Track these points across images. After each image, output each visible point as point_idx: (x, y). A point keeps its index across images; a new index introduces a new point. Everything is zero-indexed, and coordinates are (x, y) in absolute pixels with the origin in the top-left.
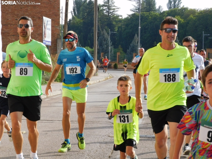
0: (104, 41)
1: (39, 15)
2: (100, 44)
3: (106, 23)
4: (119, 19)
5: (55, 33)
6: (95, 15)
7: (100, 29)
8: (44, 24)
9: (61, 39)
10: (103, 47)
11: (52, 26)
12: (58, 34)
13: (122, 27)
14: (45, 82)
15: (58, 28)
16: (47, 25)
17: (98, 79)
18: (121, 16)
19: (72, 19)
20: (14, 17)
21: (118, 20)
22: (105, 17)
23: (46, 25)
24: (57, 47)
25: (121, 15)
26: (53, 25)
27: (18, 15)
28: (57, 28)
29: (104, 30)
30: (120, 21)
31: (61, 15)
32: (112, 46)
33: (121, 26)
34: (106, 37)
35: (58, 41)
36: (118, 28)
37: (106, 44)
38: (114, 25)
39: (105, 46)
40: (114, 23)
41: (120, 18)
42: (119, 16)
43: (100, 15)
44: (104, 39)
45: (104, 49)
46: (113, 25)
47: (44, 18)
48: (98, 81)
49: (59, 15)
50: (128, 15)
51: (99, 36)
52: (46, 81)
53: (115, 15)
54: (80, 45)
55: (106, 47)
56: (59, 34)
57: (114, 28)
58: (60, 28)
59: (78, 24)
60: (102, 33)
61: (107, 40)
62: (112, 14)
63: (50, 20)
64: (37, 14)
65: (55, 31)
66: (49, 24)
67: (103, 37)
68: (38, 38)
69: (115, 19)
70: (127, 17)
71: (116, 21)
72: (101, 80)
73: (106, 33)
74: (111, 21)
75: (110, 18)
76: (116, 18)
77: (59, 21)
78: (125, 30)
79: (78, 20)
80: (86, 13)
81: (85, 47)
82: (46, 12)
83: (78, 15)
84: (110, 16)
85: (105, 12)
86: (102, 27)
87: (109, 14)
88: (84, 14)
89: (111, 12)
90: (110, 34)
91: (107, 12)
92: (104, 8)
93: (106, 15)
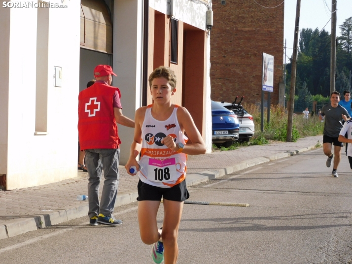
3: (344, 62)
5: (278, 76)
8: (265, 62)
9: (283, 83)
11: (275, 66)
12: (280, 77)
14: (266, 141)
15: (281, 69)
20: (221, 53)
22: (343, 54)
23: (266, 64)
24: (278, 95)
27: (226, 50)
28: (279, 68)
31: (284, 51)
34: (344, 81)
35: (280, 86)
47: (265, 54)
49: (282, 51)
52: (267, 139)
54: (309, 92)
56: (282, 77)
58: (283, 68)
59: (306, 64)
60: (339, 76)
61: (346, 86)
63: (273, 57)
64: (252, 50)
65: (276, 72)
66: (271, 63)
73: (345, 76)
75: (350, 55)
77: (282, 59)
80: (317, 47)
81: (315, 95)
82: (264, 46)
83: (306, 50)
84: (351, 52)
85: (343, 47)
86: (339, 69)
87: (348, 49)
88: (315, 49)
89: (351, 48)
90: (350, 77)
91: (346, 47)
92: (343, 42)
93: (345, 51)
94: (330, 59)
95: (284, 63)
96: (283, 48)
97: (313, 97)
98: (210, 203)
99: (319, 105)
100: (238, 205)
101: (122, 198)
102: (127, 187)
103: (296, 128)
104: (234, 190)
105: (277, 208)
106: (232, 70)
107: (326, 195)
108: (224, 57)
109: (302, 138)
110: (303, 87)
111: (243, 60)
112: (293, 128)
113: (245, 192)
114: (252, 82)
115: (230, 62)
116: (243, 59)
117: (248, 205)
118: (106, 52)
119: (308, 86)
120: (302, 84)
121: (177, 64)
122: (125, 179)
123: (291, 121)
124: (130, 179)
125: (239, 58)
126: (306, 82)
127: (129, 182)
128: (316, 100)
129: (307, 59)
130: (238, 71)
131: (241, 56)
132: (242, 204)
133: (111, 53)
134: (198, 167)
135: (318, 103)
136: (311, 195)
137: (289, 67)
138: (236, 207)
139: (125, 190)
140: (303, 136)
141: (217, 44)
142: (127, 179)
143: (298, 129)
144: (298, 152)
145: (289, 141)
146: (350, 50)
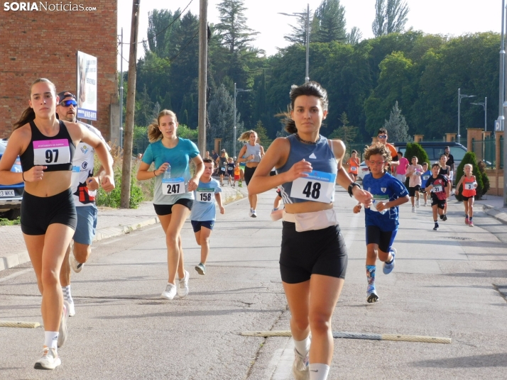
0: (222, 111)
1: (68, 49)
2: (213, 119)
3: (225, 68)
4: (257, 58)
5: (106, 92)
6: (200, 48)
7: (213, 83)
8: (81, 68)
9: (118, 104)
10: (218, 125)
11: (99, 76)
12: (111, 94)
13: (264, 78)
15: (112, 80)
16: (86, 72)
18: (263, 52)
19: (146, 58)
20: (7, 52)
21: (255, 61)
22: (223, 55)
23: (84, 71)
24: (109, 126)
25: (261, 50)
26: (101, 72)
27: (15, 48)
28: (110, 79)
29: (222, 85)
30: (260, 63)
31: (119, 48)
32: (240, 122)
33: (263, 75)
34: (226, 102)
35: (113, 110)
36: (256, 81)
37: (226, 119)
38: (246, 72)
39: (225, 123)
40: (246, 68)
41: (260, 56)
42: (256, 52)
43: (212, 49)
44: (220, 106)
45: (221, 129)
46: (243, 72)
47: (81, 54)
49: (115, 49)
50: (278, 48)
51: (211, 99)
53: (248, 50)
55: (226, 126)
56: (115, 95)
57: (245, 80)
58: (116, 79)
59: (160, 72)
60: (216, 92)
61: (229, 109)
62: (240, 48)
63: (95, 59)
64: (62, 47)
65: (105, 86)
66: (92, 69)
67: (220, 102)
69: (248, 58)
70: (276, 55)
71: (249, 64)
73: (226, 92)
74: (238, 64)
75: (236, 56)
76: (250, 56)
77: (115, 64)
78: (272, 84)
79: (158, 61)
80: (179, 43)
82: (83, 40)
83: (159, 48)
84: (237, 50)
85: (224, 41)
86: (216, 78)
87: (233, 45)
88: (175, 46)
89: (238, 43)
90: (236, 94)
91: (229, 41)
92: (222, 33)
93: (227, 49)
96: (116, 44)
100: (19, 326)
103: (138, 183)
104: (17, 297)
105: (90, 328)
106: (26, 82)
108: (14, 59)
109: (148, 202)
110: (154, 112)
111: (45, 64)
112: (132, 183)
115: (24, 69)
116: (47, 62)
117: (37, 324)
120: (153, 107)
123: (128, 172)
125: (40, 61)
126: (160, 103)
129: (162, 62)
131: (42, 58)
132: (28, 322)
137: (127, 76)
138: (16, 329)
143: (143, 185)
144: (139, 225)
145: (125, 208)
146: (235, 48)
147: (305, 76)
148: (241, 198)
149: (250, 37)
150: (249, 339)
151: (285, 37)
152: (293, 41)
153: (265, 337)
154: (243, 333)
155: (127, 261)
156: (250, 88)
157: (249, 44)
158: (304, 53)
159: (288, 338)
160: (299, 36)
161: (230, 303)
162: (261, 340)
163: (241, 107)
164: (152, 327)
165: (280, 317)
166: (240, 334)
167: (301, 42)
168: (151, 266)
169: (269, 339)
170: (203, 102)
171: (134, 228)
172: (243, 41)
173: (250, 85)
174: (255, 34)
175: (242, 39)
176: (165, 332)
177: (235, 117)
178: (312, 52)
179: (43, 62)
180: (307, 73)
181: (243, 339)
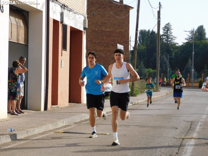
2: (161, 67)
3: (165, 49)
4: (176, 46)
6: (157, 43)
7: (161, 55)
10: (163, 68)
15: (128, 53)
17: (161, 94)
18: (178, 44)
20: (92, 44)
21: (175, 47)
22: (164, 45)
25: (177, 43)
27: (95, 42)
28: (127, 53)
30: (177, 48)
31: (130, 43)
32: (170, 68)
33: (178, 52)
34: (165, 60)
36: (175, 54)
37: (165, 67)
39: (165, 68)
40: (172, 49)
41: (177, 45)
42: (176, 44)
46: (171, 51)
48: (160, 96)
49: (129, 43)
50: (183, 43)
53: (173, 43)
54: (144, 67)
55: (165, 69)
56: (128, 58)
57: (172, 53)
59: (143, 50)
61: (166, 63)
62: (170, 42)
63: (123, 46)
64: (111, 42)
67: (163, 61)
68: (111, 61)
69: (173, 46)
70: (182, 45)
71: (173, 48)
72: (163, 95)
73: (165, 57)
74: (169, 48)
75: (168, 45)
77: (129, 48)
78: (181, 55)
80: (149, 41)
81: (148, 68)
82: (118, 40)
83: (142, 43)
84: (169, 43)
85: (164, 40)
86: (162, 53)
87: (167, 42)
88: (148, 42)
89: (169, 41)
90: (168, 58)
91: (166, 40)
92: (164, 37)
93: (165, 43)
94: (156, 47)
95: (130, 50)
96: (129, 41)
97: (147, 70)
98: (86, 133)
99: (150, 75)
100: (102, 134)
101: (34, 130)
102: (37, 123)
103: (137, 88)
104: (101, 125)
105: (125, 135)
106: (99, 54)
107: (154, 127)
108: (95, 46)
109: (140, 94)
112: (135, 88)
113: (107, 126)
114: (110, 61)
115: (98, 49)
116: (105, 47)
117: (108, 134)
118: (24, 44)
119: (144, 63)
120: (140, 62)
121: (66, 51)
122: (35, 119)
123: (134, 84)
124: (39, 119)
125: (103, 47)
126: (143, 61)
127: (38, 121)
128: (149, 71)
129: (143, 47)
130: (102, 55)
132: (105, 133)
133: (27, 44)
134: (79, 112)
135: (150, 74)
136: (146, 128)
137: (132, 52)
138: (102, 135)
139: (36, 125)
140: (141, 93)
141: (90, 39)
142: (37, 119)
143: (138, 89)
144: (138, 102)
145: (133, 96)
146: (168, 42)
147: (192, 52)
148: (171, 93)
149: (173, 39)
150: (178, 139)
151: (185, 39)
152: (188, 40)
153: (183, 139)
154: (175, 137)
155: (135, 114)
156: (173, 56)
157: (173, 41)
158: (192, 44)
159: (190, 139)
160: (190, 39)
161: (170, 128)
162: (182, 140)
163: (170, 62)
164: (145, 135)
165: (187, 133)
166: (175, 138)
167: (191, 40)
168: (143, 115)
169: (184, 139)
170: (158, 61)
171: (136, 103)
172: (171, 40)
173: (173, 55)
174: (175, 38)
175: (171, 39)
176: (150, 137)
177: (168, 66)
178: (195, 44)
179: (104, 47)
180: (193, 51)
181: (176, 139)
